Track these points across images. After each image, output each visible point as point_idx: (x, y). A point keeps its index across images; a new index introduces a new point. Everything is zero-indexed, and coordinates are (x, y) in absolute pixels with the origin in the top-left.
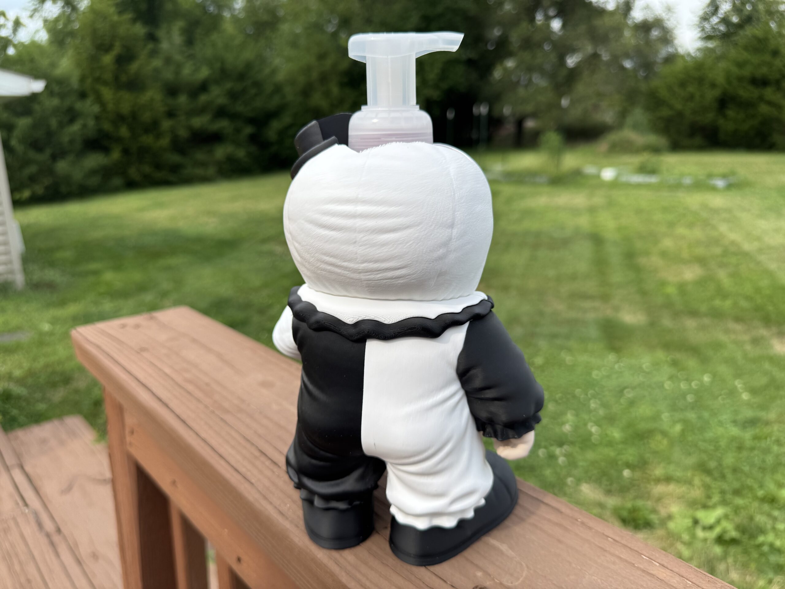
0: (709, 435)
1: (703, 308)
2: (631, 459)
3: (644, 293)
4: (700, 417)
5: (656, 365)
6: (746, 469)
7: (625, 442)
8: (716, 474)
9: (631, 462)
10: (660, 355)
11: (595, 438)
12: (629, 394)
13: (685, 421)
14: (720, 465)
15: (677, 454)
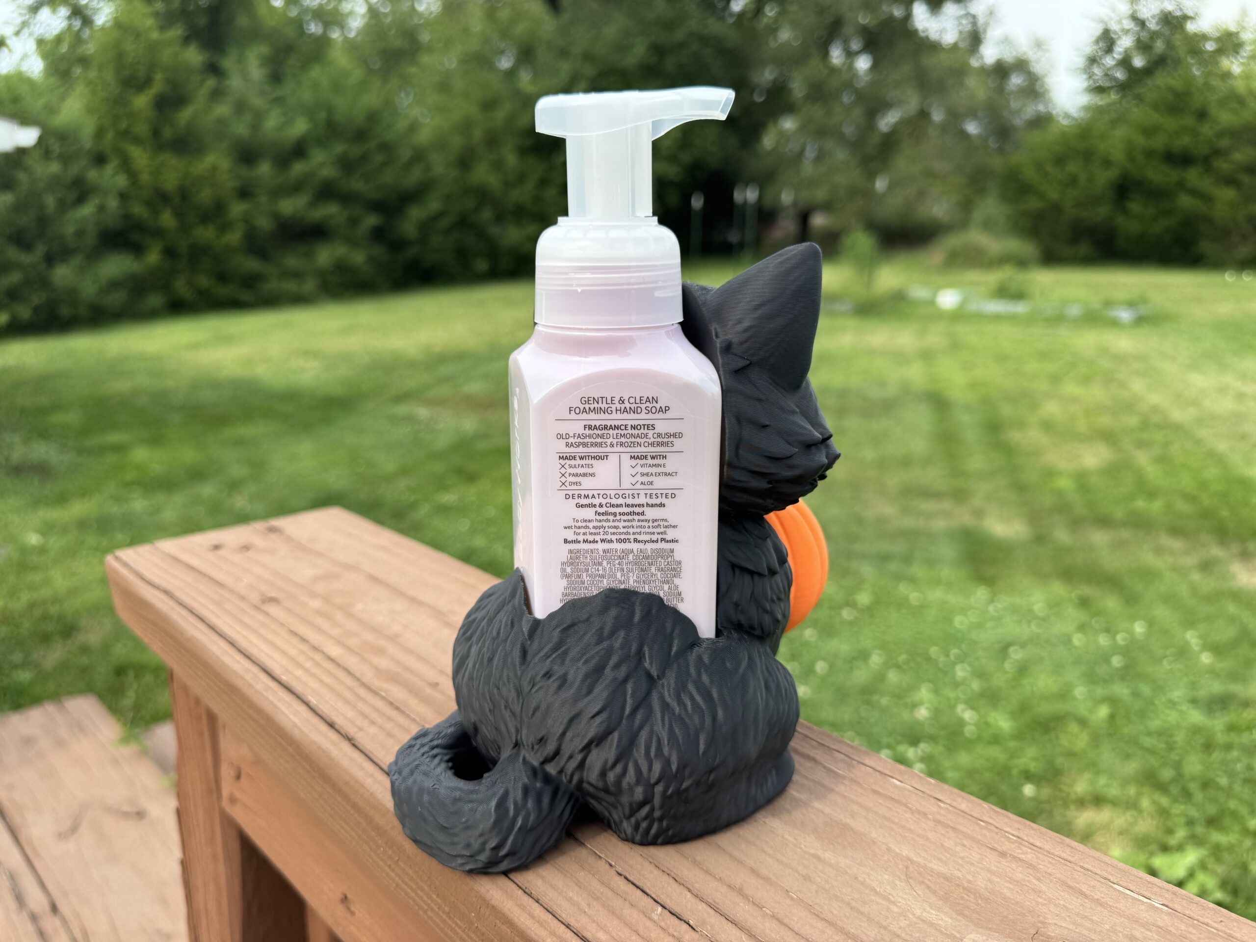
0: (1155, 724)
1: (1119, 513)
2: (1033, 766)
4: (1136, 694)
5: (1055, 605)
6: (1223, 781)
7: (1019, 736)
8: (1175, 790)
9: (1032, 770)
10: (1058, 588)
11: (969, 731)
12: (1016, 655)
13: (1112, 701)
14: (1179, 775)
15: (1107, 756)
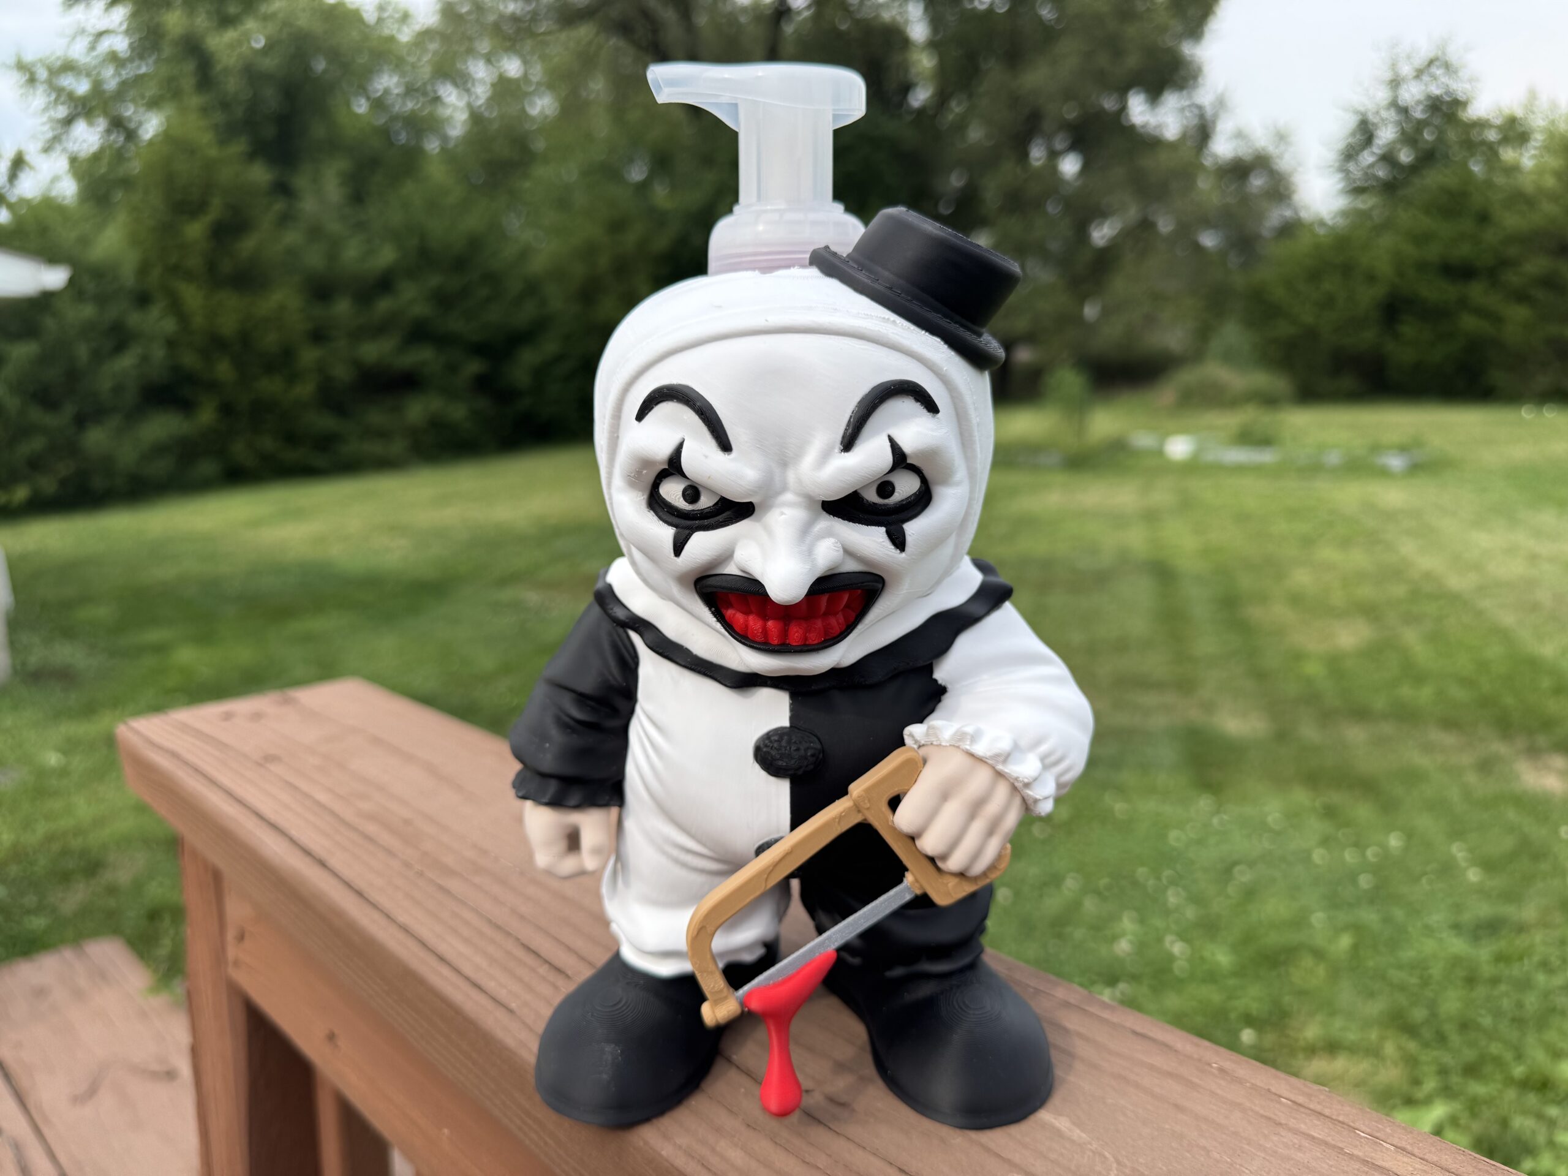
0: (1408, 954)
1: (1380, 703)
2: (1255, 1008)
3: (1261, 676)
4: (1387, 920)
5: (1293, 816)
6: (1487, 1021)
7: (1239, 972)
8: (1427, 1034)
9: (1255, 1013)
10: (1301, 796)
11: (1180, 966)
12: (1243, 876)
13: (1357, 929)
14: (1434, 1014)
15: (1346, 994)
